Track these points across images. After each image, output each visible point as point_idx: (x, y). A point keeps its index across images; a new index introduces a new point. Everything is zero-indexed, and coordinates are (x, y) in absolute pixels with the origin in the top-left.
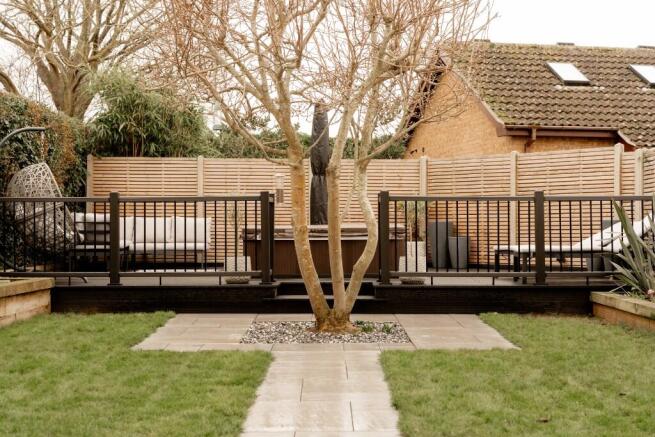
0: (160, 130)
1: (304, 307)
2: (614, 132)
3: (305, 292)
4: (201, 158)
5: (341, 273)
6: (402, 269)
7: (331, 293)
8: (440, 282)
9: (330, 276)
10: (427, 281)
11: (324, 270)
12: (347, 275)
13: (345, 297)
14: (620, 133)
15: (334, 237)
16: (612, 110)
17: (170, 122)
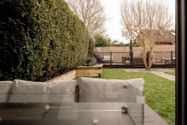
0: (105, 43)
1: (144, 68)
2: (171, 43)
3: (144, 66)
4: (111, 47)
17: (106, 42)
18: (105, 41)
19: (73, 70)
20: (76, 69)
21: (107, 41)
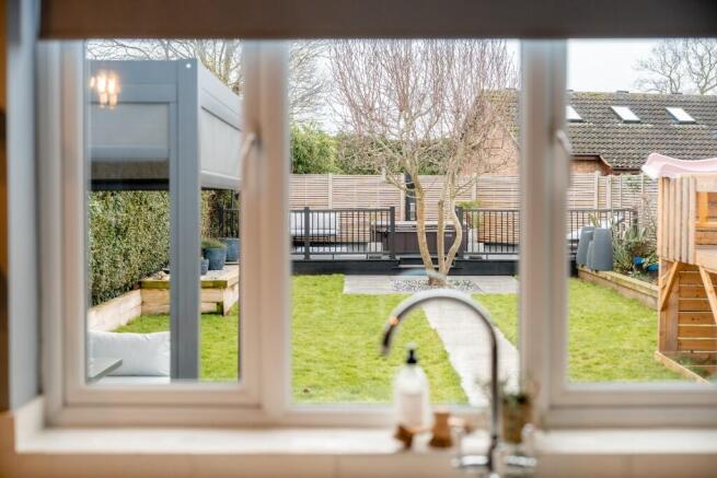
0: (304, 156)
2: (598, 156)
3: (422, 263)
4: (330, 174)
5: (443, 252)
6: (470, 250)
7: (437, 264)
8: (491, 257)
9: (436, 253)
10: (484, 257)
11: (433, 249)
12: (446, 253)
13: (445, 265)
14: (601, 157)
15: (441, 231)
16: (597, 140)
17: (310, 151)
18: (306, 152)
19: (132, 289)
20: (141, 285)
21: (317, 150)
